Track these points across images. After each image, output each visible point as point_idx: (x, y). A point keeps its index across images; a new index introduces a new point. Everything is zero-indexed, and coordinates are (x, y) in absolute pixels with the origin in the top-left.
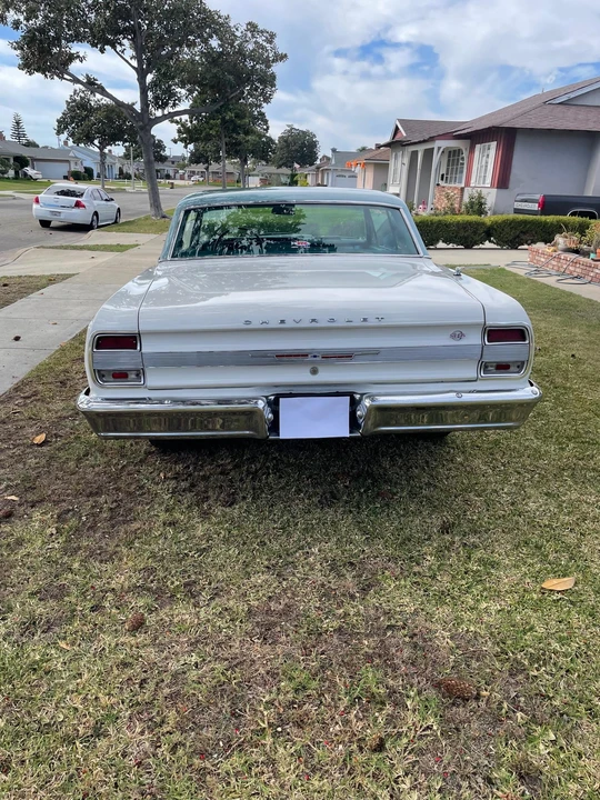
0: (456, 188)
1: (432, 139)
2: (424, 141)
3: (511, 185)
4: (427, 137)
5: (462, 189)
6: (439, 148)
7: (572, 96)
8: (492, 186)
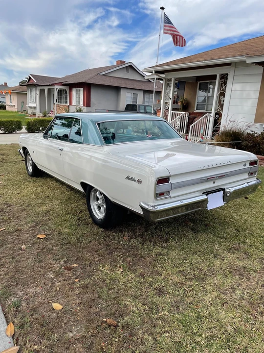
0: (65, 106)
1: (53, 85)
2: (49, 85)
3: (91, 105)
4: (50, 84)
5: (68, 106)
6: (57, 89)
7: (107, 72)
8: (84, 106)
